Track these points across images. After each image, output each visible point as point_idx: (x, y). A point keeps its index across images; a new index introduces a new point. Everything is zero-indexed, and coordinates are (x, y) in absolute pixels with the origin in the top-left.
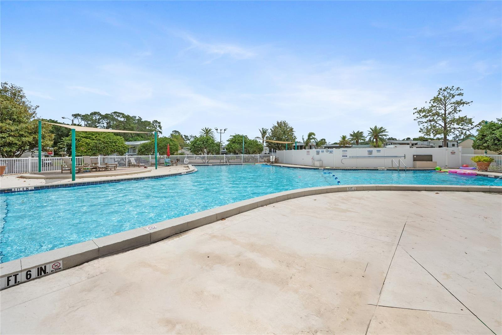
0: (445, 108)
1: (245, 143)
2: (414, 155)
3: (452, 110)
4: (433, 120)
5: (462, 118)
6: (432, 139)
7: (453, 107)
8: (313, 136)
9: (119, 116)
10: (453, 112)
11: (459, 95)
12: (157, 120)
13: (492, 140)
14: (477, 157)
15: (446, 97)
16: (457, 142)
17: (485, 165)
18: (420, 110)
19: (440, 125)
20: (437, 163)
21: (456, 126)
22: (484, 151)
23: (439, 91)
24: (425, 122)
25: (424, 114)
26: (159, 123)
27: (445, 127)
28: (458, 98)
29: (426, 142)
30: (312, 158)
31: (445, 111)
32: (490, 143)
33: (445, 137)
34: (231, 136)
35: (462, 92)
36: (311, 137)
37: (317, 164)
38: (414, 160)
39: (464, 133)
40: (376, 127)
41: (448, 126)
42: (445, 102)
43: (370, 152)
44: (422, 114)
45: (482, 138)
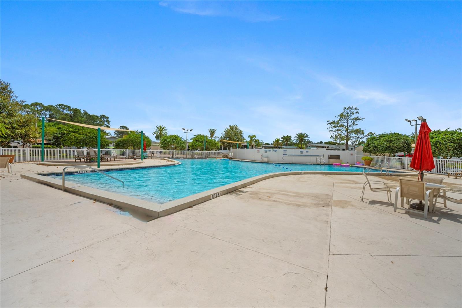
0: (348, 122)
1: (207, 142)
2: (329, 155)
3: (352, 123)
4: (340, 130)
5: (358, 130)
6: (338, 144)
7: (353, 122)
8: (255, 138)
9: (64, 109)
10: (353, 125)
11: (356, 113)
12: (105, 115)
13: (373, 147)
14: (365, 157)
15: (349, 114)
16: (354, 147)
17: (368, 162)
18: (331, 122)
19: (344, 134)
20: (343, 161)
21: (354, 135)
22: (369, 153)
23: (344, 109)
24: (335, 131)
25: (334, 125)
26: (108, 118)
27: (347, 136)
28: (355, 115)
29: (335, 146)
30: (262, 156)
31: (348, 124)
32: (372, 149)
33: (347, 143)
34: (194, 135)
35: (358, 111)
36: (253, 139)
37: (265, 160)
38: (329, 159)
39: (359, 140)
40: (301, 133)
41: (349, 135)
42: (348, 117)
43: (302, 152)
44: (333, 125)
45: (368, 146)
